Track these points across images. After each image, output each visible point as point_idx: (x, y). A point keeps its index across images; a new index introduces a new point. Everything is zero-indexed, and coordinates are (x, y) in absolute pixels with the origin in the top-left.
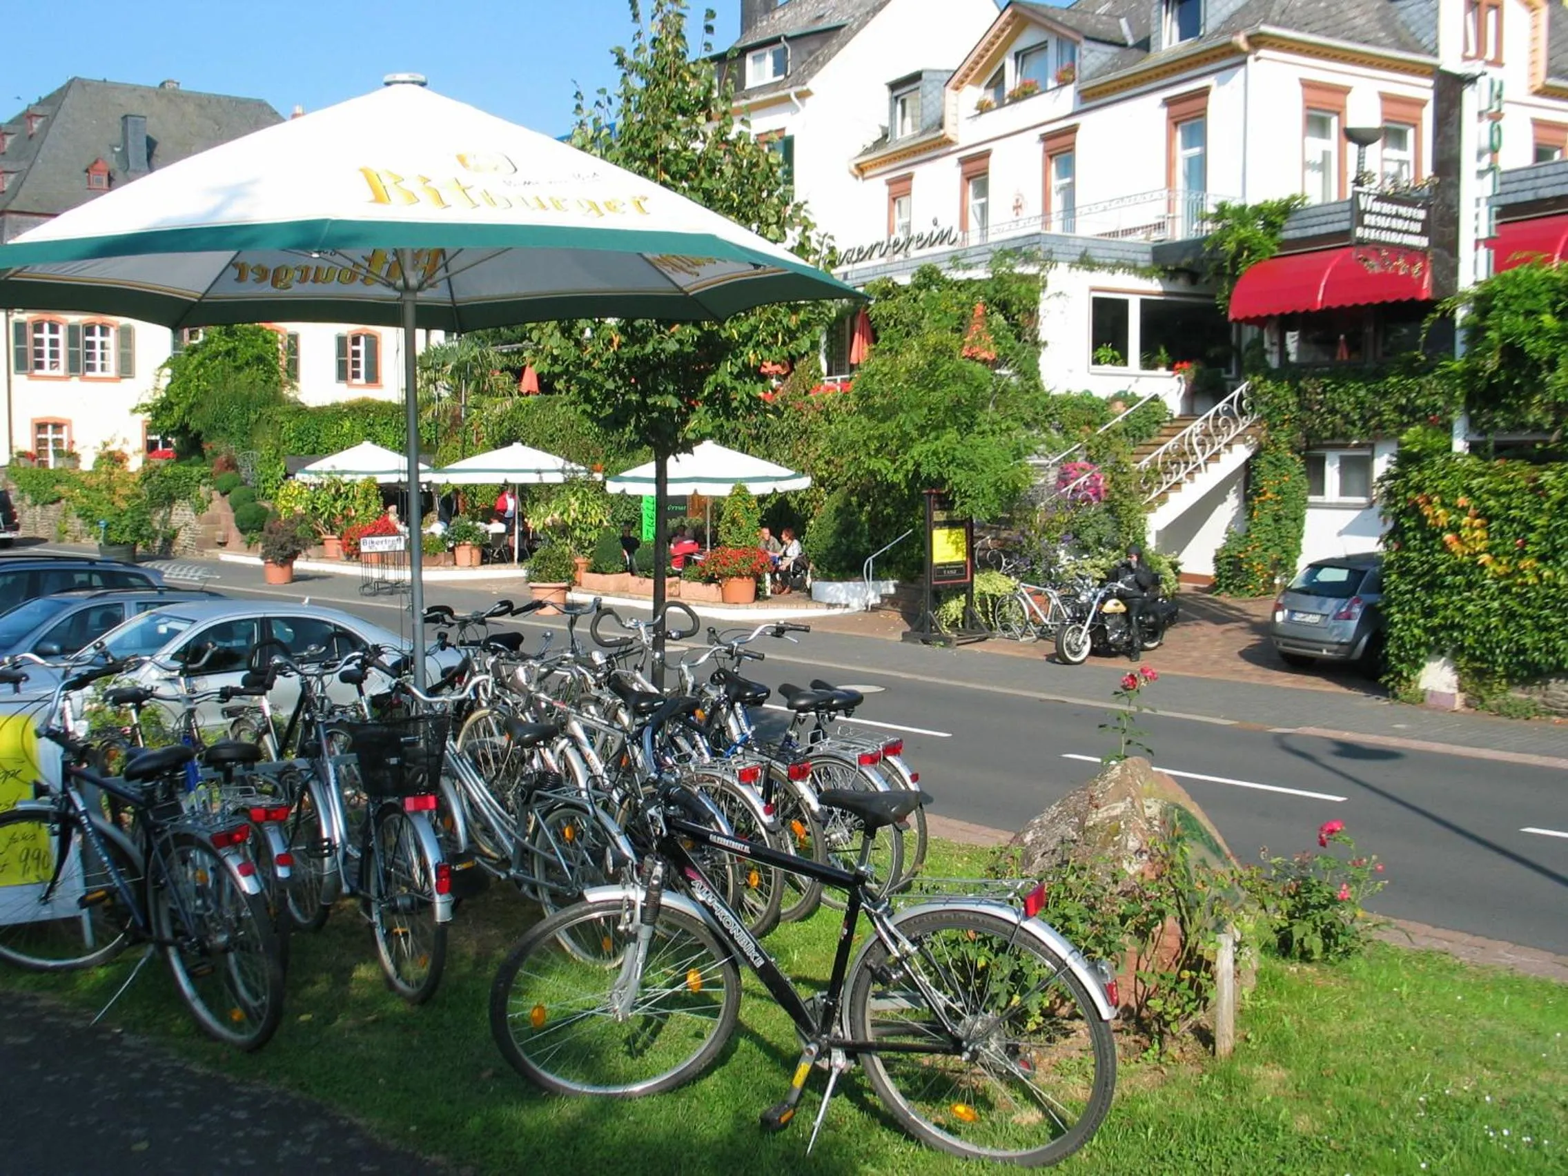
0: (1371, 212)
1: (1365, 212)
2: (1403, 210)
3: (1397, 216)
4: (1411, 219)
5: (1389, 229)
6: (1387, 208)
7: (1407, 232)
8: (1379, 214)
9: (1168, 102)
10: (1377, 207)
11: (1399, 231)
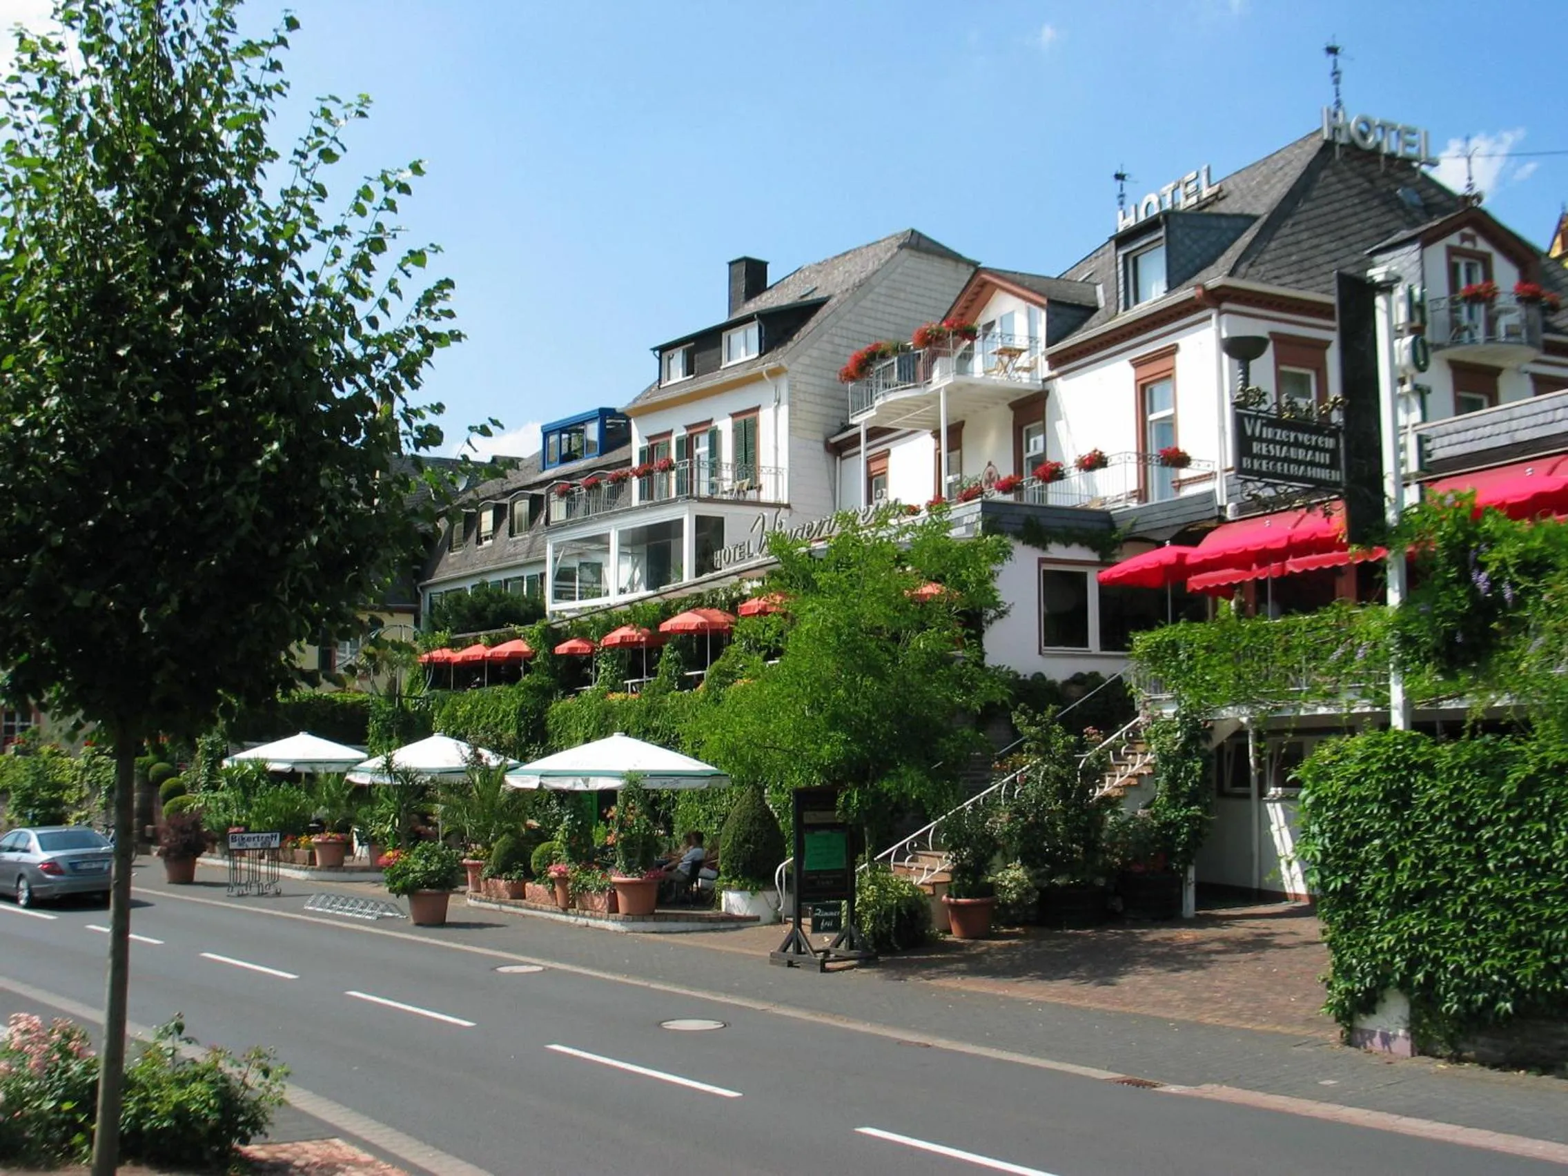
0: (1260, 439)
1: (1253, 438)
2: (1304, 438)
3: (1297, 444)
4: (1316, 448)
5: (1287, 460)
6: (1281, 434)
7: (1312, 464)
8: (1272, 441)
9: (1137, 364)
10: (1268, 433)
11: (1299, 463)
